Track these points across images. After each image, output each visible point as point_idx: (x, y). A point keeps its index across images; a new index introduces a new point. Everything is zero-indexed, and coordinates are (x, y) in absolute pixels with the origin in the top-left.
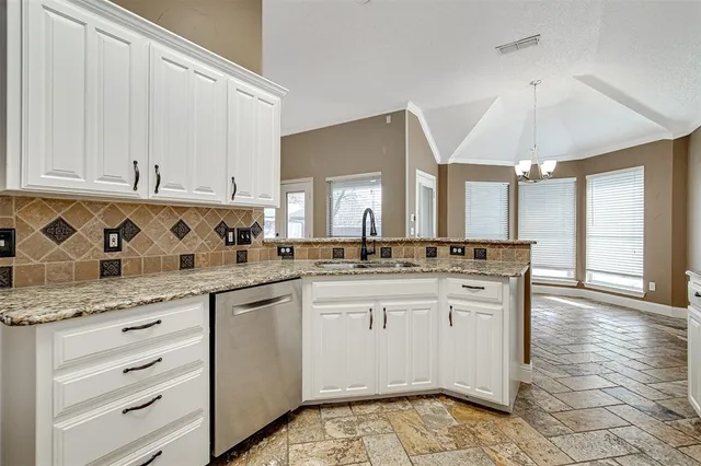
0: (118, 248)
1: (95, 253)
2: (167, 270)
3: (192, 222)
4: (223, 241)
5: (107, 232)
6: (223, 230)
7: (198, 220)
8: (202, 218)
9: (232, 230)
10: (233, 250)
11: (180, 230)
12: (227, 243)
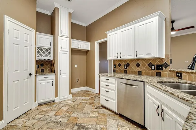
0: (126, 68)
1: (123, 69)
2: (135, 74)
3: (141, 63)
4: (151, 68)
5: (125, 65)
6: (150, 65)
7: (142, 62)
8: (144, 62)
9: (154, 65)
10: (155, 72)
11: (138, 65)
12: (152, 69)
